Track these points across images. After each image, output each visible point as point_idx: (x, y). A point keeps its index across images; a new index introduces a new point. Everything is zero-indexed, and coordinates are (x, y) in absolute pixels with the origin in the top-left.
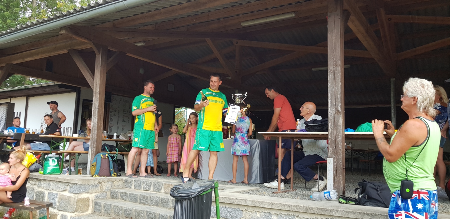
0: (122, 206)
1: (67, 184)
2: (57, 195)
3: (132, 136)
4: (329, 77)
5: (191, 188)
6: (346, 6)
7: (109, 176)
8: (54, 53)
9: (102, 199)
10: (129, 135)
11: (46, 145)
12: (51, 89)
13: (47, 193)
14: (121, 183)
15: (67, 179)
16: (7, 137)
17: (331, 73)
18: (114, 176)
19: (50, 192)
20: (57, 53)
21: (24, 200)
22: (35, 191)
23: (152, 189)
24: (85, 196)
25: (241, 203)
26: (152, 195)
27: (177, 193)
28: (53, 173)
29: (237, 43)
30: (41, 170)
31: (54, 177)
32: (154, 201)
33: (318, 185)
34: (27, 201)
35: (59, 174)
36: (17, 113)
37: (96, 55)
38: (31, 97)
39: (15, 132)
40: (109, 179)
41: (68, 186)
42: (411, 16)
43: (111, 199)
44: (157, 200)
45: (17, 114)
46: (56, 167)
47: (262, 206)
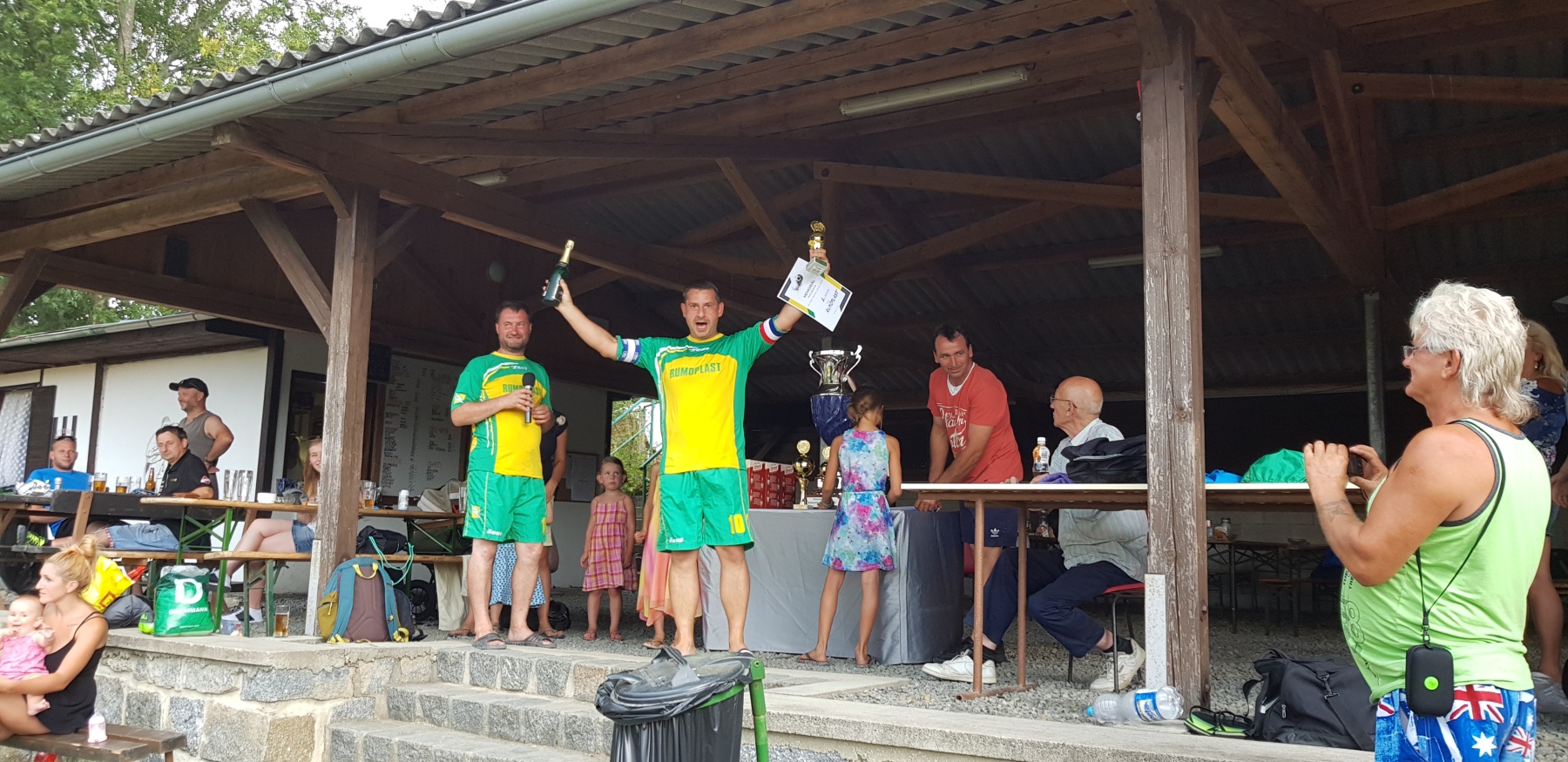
0: (429, 744)
1: (237, 669)
2: (202, 707)
3: (462, 499)
4: (1147, 290)
5: (670, 683)
6: (1205, 47)
7: (383, 641)
8: (192, 214)
9: (359, 720)
10: (452, 496)
11: (165, 531)
12: (183, 336)
13: (168, 701)
14: (423, 665)
15: (236, 649)
16: (29, 504)
17: (1156, 276)
18: (400, 641)
19: (178, 698)
20: (203, 214)
21: (86, 726)
22: (126, 692)
23: (532, 684)
24: (298, 709)
25: (845, 733)
26: (534, 707)
27: (619, 699)
28: (188, 629)
29: (826, 173)
30: (147, 621)
31: (191, 644)
32: (540, 727)
33: (1112, 671)
34: (96, 727)
35: (210, 635)
36: (65, 419)
37: (339, 220)
38: (111, 364)
39: (57, 487)
40: (382, 650)
41: (241, 676)
42: (1431, 77)
43: (390, 721)
44: (549, 722)
45: (64, 426)
46: (198, 610)
47: (916, 745)
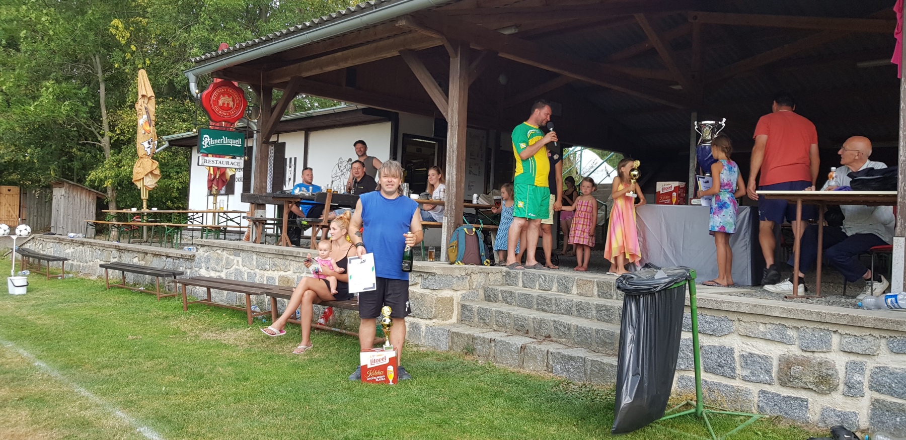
0: (509, 312)
1: (418, 274)
5: (654, 278)
9: (472, 301)
12: (349, 117)
14: (499, 277)
18: (487, 266)
20: (379, 57)
23: (555, 287)
24: (447, 293)
25: (731, 307)
26: (559, 297)
27: (628, 284)
29: (695, 18)
32: (563, 306)
36: (291, 159)
37: (451, 59)
38: (311, 131)
39: (311, 192)
40: (481, 269)
41: (420, 278)
43: (488, 302)
44: (568, 304)
45: (291, 162)
47: (769, 314)
